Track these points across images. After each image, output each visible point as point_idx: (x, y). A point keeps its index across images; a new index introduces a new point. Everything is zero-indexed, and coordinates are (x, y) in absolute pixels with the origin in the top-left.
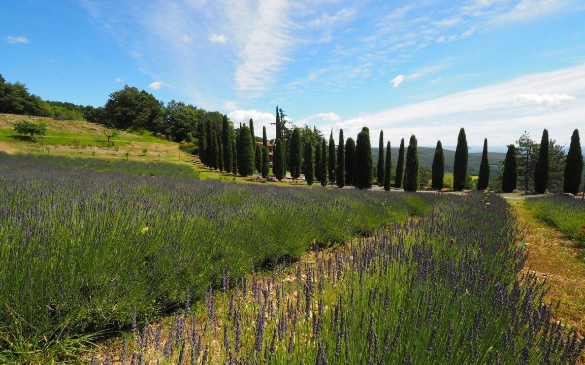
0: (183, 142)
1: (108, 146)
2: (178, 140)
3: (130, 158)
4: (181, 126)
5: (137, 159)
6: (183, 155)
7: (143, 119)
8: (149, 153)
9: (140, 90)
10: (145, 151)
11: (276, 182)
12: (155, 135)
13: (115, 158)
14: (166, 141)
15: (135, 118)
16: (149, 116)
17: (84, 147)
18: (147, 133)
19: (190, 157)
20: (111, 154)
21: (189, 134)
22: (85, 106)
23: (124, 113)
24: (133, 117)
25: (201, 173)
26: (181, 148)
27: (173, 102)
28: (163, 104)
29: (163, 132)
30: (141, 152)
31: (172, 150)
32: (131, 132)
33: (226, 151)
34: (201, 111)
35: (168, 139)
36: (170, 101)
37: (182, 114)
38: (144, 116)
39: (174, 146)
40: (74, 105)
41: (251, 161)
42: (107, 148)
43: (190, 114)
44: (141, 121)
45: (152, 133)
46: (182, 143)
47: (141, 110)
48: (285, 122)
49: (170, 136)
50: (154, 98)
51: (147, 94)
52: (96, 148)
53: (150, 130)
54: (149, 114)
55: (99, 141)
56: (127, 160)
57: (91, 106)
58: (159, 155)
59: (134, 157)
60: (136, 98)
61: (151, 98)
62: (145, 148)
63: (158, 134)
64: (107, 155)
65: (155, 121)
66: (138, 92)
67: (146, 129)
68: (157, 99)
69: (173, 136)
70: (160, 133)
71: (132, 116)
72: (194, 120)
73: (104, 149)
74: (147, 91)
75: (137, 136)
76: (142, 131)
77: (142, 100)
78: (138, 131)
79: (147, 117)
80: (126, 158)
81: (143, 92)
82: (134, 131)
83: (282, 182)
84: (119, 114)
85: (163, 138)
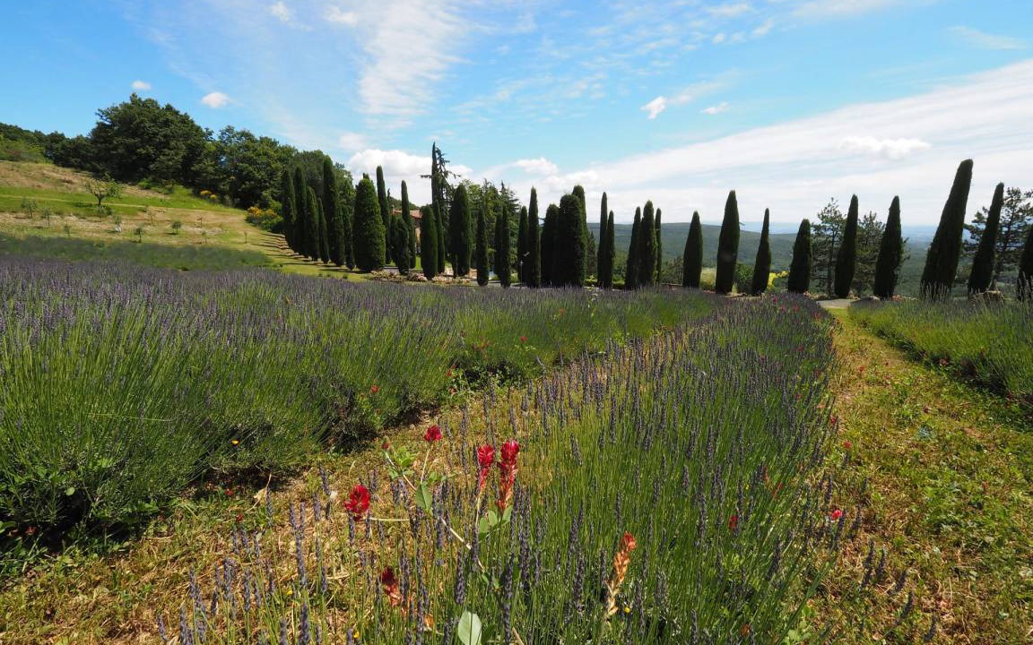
0: (252, 208)
1: (100, 215)
2: (243, 204)
3: (146, 239)
4: (249, 177)
5: (161, 241)
6: (253, 232)
7: (171, 163)
8: (184, 228)
9: (162, 105)
10: (176, 225)
11: (424, 281)
12: (197, 194)
13: (115, 237)
14: (219, 207)
15: (154, 161)
16: (184, 157)
17: (46, 215)
18: (181, 191)
19: (267, 238)
20: (106, 231)
21: (264, 194)
22: (47, 132)
23: (131, 150)
24: (149, 159)
25: (285, 266)
26: (249, 220)
27: (230, 130)
28: (210, 134)
29: (213, 188)
30: (168, 227)
31: (232, 223)
32: (147, 188)
33: (331, 226)
34: (288, 151)
35: (223, 202)
36: (224, 128)
37: (250, 154)
38: (173, 157)
39: (236, 217)
40: (20, 129)
41: (376, 244)
42: (98, 219)
43: (266, 154)
44: (168, 167)
45: (190, 191)
46: (251, 211)
47: (166, 145)
48: (446, 173)
49: (227, 198)
50: (192, 122)
51: (177, 113)
52: (74, 218)
53: (187, 185)
54: (182, 153)
55: (78, 205)
56: (140, 242)
57: (60, 132)
58: (204, 234)
59: (154, 235)
60: (154, 121)
61: (185, 120)
62: (176, 219)
63: (203, 192)
64: (97, 232)
65: (195, 167)
66: (158, 108)
67: (180, 183)
68: (197, 123)
69: (233, 197)
70: (206, 192)
71: (148, 155)
72: (273, 166)
73: (91, 221)
74: (176, 107)
75: (161, 196)
76: (171, 186)
77: (167, 123)
78: (163, 186)
79: (179, 158)
80: (137, 238)
81: (169, 108)
82: (154, 186)
83: (434, 282)
84: (120, 151)
85: (213, 201)
